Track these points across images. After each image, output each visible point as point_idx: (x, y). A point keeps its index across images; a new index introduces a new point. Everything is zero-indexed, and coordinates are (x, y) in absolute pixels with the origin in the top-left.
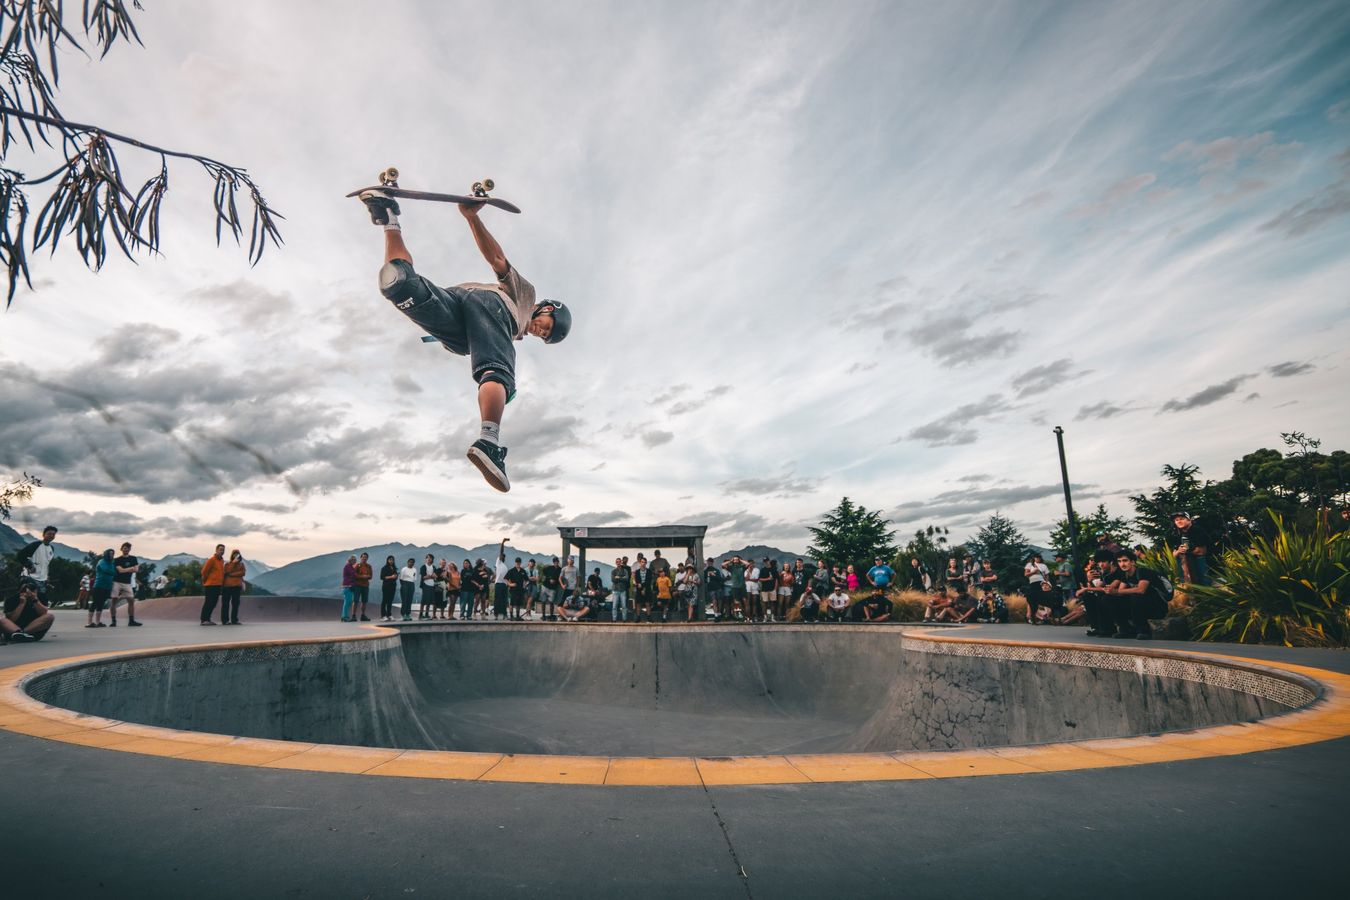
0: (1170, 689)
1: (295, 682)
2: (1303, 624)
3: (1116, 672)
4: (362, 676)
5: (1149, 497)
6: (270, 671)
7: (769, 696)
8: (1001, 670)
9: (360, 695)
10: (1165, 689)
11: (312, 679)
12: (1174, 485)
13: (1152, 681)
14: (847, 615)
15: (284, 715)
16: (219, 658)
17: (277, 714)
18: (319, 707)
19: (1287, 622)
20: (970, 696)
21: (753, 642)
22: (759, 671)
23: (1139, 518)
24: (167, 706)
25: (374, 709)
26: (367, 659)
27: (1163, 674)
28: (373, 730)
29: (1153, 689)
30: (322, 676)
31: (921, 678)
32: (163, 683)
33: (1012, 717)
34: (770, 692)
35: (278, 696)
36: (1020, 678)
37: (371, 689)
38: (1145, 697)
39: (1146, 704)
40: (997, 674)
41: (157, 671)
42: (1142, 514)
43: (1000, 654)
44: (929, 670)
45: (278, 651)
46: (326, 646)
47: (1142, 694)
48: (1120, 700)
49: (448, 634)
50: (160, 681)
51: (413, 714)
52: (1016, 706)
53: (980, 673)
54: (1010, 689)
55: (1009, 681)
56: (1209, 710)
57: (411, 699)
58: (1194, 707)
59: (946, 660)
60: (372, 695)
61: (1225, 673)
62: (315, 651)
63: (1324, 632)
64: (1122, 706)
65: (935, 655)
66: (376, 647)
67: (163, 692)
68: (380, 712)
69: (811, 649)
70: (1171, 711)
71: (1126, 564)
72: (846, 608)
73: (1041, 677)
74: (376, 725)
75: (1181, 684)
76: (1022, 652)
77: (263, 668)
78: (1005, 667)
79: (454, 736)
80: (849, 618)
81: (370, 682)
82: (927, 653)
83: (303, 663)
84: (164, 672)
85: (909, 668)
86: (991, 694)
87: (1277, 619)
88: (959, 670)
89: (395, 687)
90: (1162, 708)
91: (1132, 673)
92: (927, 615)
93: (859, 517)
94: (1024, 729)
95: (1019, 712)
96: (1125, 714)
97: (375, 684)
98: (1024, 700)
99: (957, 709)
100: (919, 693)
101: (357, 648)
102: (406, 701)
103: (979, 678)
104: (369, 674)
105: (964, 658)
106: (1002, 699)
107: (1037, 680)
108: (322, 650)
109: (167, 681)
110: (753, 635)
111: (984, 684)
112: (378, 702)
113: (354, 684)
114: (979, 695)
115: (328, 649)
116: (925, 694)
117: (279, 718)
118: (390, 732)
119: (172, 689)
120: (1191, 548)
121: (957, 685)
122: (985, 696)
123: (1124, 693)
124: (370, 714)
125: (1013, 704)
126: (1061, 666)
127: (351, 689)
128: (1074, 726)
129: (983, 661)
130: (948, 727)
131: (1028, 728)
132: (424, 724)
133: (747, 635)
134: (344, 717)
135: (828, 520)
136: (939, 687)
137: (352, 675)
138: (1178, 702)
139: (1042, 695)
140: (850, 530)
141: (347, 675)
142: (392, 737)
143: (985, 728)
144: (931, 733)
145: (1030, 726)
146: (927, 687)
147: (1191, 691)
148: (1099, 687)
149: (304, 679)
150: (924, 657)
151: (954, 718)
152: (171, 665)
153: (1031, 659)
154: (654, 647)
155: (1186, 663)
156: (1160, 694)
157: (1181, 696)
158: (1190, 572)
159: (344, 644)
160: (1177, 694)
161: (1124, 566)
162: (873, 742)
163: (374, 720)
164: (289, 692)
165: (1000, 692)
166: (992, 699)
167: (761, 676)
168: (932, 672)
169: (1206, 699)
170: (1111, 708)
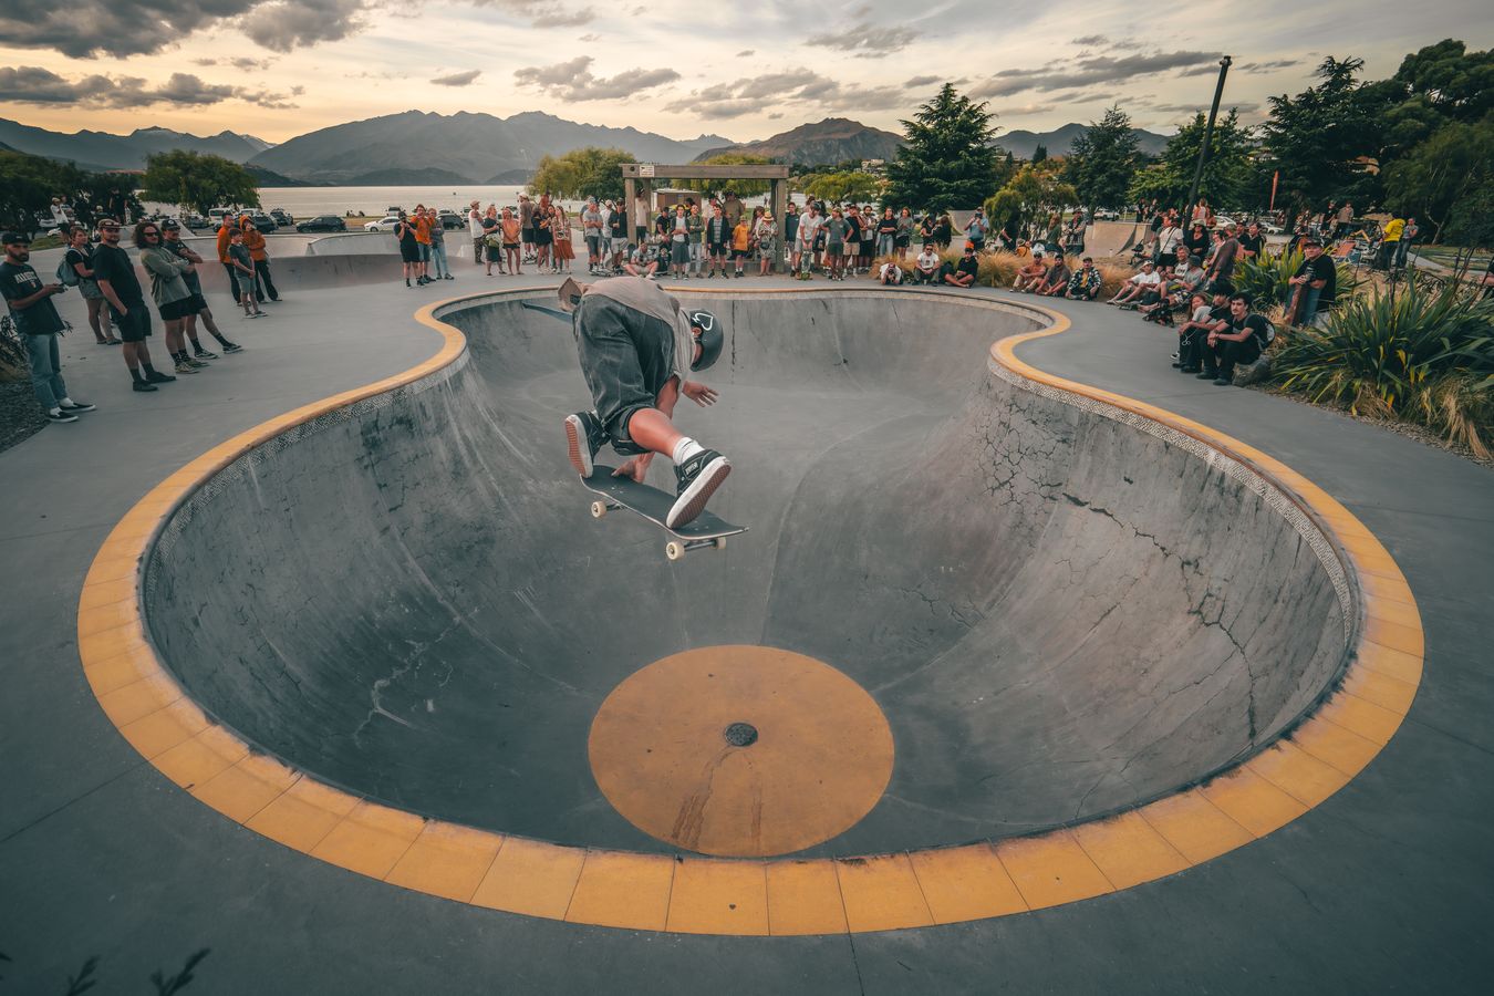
0: (1229, 487)
1: (375, 434)
2: (1378, 393)
3: (1187, 453)
4: (440, 408)
5: (1292, 98)
6: (348, 431)
7: (845, 365)
8: (1081, 419)
9: (441, 427)
10: (1226, 485)
11: (390, 427)
12: (1327, 84)
13: (1217, 474)
14: (934, 279)
15: (373, 465)
16: (293, 437)
17: (366, 467)
18: (405, 450)
19: (1364, 388)
20: (1045, 435)
21: (834, 309)
22: (837, 338)
23: (1270, 123)
24: (260, 499)
25: (458, 437)
26: (440, 390)
27: (1229, 473)
28: (462, 457)
29: (1214, 479)
30: (400, 421)
31: (1001, 407)
32: (248, 482)
33: (1078, 461)
34: (845, 361)
35: (363, 451)
36: (1096, 430)
37: (451, 418)
38: (1205, 483)
39: (1202, 488)
40: (1075, 422)
41: (239, 475)
42: (1275, 119)
43: (1085, 405)
44: (1011, 402)
45: (349, 409)
46: (397, 391)
47: (1203, 480)
48: (1181, 476)
49: (511, 303)
50: (246, 481)
51: (496, 428)
52: (1083, 453)
53: (1060, 417)
54: (1084, 436)
55: (1085, 430)
56: (1256, 519)
57: (491, 413)
58: (1243, 510)
59: (1030, 397)
60: (454, 425)
61: (1285, 502)
62: (387, 400)
63: (1393, 406)
64: (1181, 482)
65: (1021, 389)
66: (447, 375)
67: (252, 489)
68: (464, 438)
69: (893, 317)
70: (1222, 502)
71: (1239, 307)
72: (934, 271)
73: (1116, 435)
74: (463, 451)
75: (1241, 488)
76: (1105, 408)
77: (340, 430)
78: (1085, 419)
79: (539, 441)
80: (935, 282)
81: (449, 412)
82: (1013, 386)
83: (378, 414)
84: (245, 473)
85: (992, 393)
86: (1065, 437)
87: (1357, 383)
88: (1040, 409)
89: (473, 406)
90: (1215, 497)
91: (1202, 460)
92: (1016, 284)
93: (959, 110)
94: (1085, 473)
95: (1085, 458)
96: (1179, 491)
97: (453, 412)
98: (1093, 450)
99: (1028, 443)
100: (996, 421)
101: (428, 383)
102: (486, 417)
103: (1056, 421)
104: (446, 404)
105: (1048, 399)
106: (1073, 444)
107: (1111, 436)
108: (394, 396)
109: (251, 478)
110: (833, 302)
111: (1060, 427)
112: (460, 429)
113: (433, 418)
114: (1053, 435)
115: (399, 394)
116: (1002, 423)
117: (370, 468)
118: (478, 454)
119: (259, 482)
120: (1312, 280)
121: (1034, 422)
122: (1058, 437)
123: (1187, 472)
124: (455, 443)
125: (1082, 450)
126: (1138, 431)
127: (431, 425)
128: (1131, 482)
129: (1066, 407)
130: (1015, 457)
131: (1089, 473)
132: (508, 435)
133: (828, 304)
134: (431, 452)
135: (923, 111)
136: (1017, 420)
137: (430, 412)
138: (1232, 499)
139: (1111, 450)
140: (946, 126)
141: (424, 414)
142: (481, 460)
143: (1050, 464)
144: (999, 459)
145: (1091, 472)
146: (1005, 418)
147: (1247, 497)
148: (1166, 459)
149: (384, 428)
150: (1009, 388)
151: (1023, 450)
152: (250, 464)
153: (1113, 417)
154: (731, 315)
155: (1254, 474)
156: (1218, 486)
157: (1236, 496)
158: (1298, 305)
159: (414, 384)
160: (1234, 493)
161: (1236, 310)
162: (942, 454)
163: (460, 447)
164: (372, 445)
165: (1073, 437)
166: (1064, 441)
167: (838, 343)
168: (1012, 404)
169: (1257, 509)
170: (1170, 480)
